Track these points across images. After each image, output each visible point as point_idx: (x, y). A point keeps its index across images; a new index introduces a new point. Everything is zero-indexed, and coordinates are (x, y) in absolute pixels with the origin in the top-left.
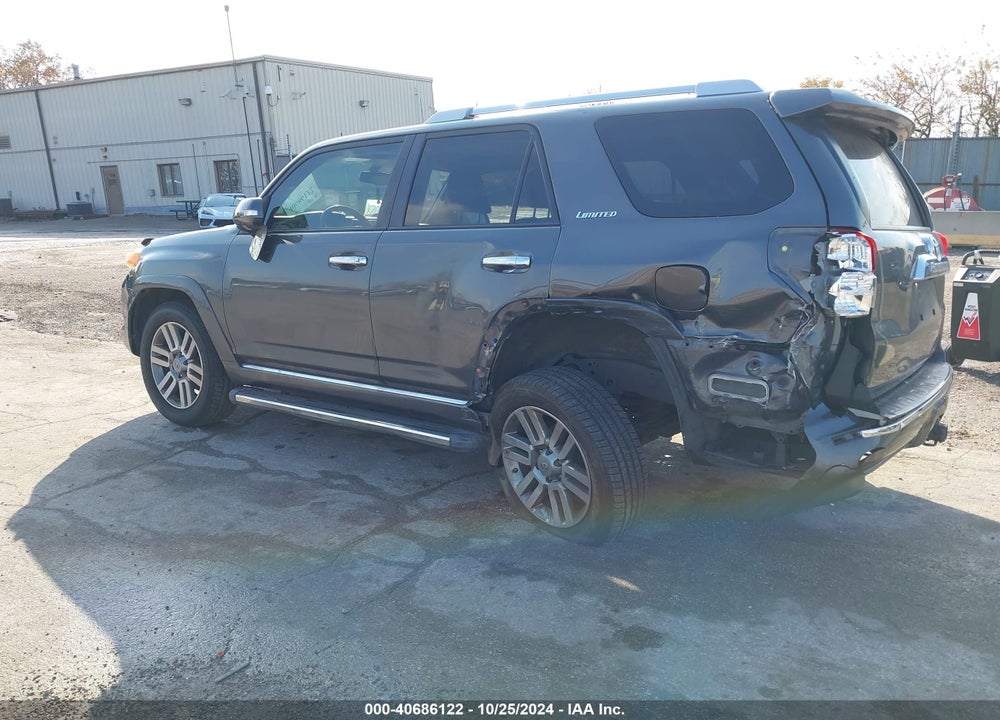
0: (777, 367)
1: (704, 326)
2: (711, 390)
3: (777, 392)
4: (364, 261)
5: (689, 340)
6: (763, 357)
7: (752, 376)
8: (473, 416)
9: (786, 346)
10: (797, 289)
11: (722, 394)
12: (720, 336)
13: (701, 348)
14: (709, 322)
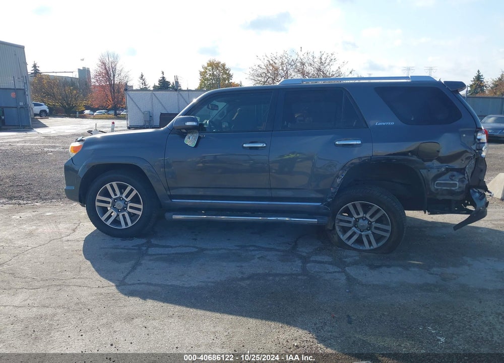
0: (461, 176)
1: (436, 163)
2: (435, 187)
3: (461, 185)
4: (265, 145)
5: (429, 169)
6: (455, 173)
7: (452, 180)
8: (327, 209)
9: (464, 169)
10: (471, 149)
11: (439, 188)
12: (442, 167)
13: (434, 172)
14: (438, 162)
